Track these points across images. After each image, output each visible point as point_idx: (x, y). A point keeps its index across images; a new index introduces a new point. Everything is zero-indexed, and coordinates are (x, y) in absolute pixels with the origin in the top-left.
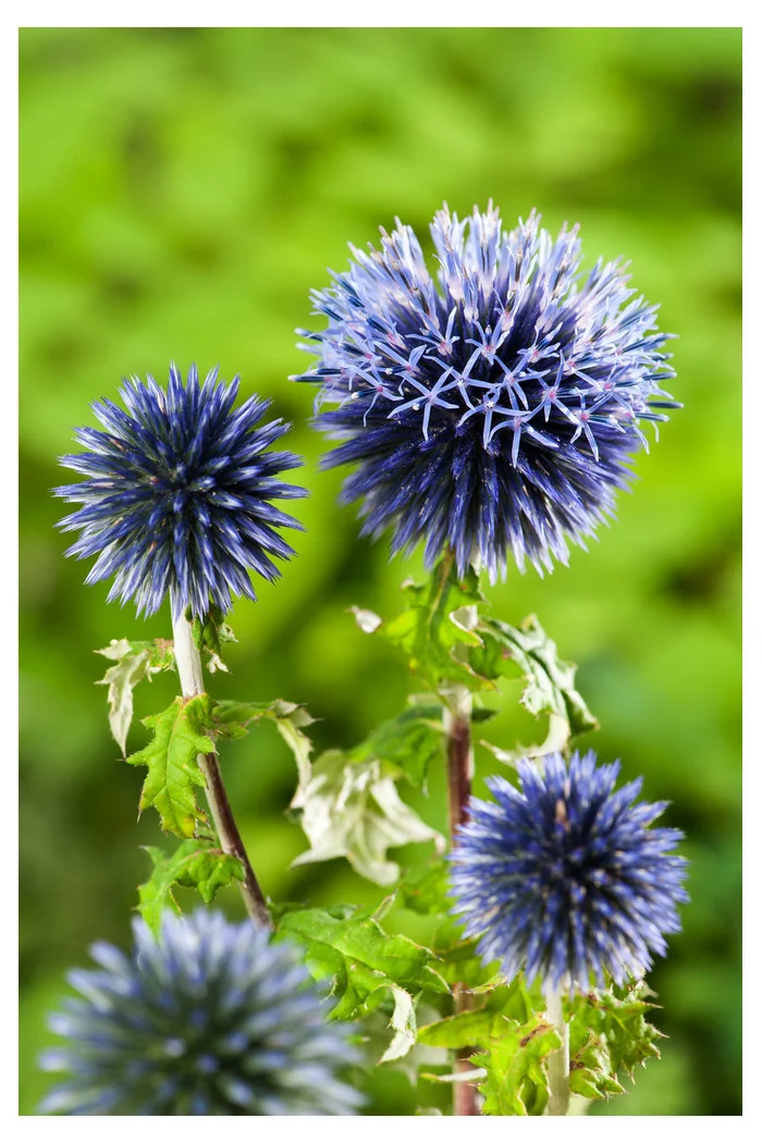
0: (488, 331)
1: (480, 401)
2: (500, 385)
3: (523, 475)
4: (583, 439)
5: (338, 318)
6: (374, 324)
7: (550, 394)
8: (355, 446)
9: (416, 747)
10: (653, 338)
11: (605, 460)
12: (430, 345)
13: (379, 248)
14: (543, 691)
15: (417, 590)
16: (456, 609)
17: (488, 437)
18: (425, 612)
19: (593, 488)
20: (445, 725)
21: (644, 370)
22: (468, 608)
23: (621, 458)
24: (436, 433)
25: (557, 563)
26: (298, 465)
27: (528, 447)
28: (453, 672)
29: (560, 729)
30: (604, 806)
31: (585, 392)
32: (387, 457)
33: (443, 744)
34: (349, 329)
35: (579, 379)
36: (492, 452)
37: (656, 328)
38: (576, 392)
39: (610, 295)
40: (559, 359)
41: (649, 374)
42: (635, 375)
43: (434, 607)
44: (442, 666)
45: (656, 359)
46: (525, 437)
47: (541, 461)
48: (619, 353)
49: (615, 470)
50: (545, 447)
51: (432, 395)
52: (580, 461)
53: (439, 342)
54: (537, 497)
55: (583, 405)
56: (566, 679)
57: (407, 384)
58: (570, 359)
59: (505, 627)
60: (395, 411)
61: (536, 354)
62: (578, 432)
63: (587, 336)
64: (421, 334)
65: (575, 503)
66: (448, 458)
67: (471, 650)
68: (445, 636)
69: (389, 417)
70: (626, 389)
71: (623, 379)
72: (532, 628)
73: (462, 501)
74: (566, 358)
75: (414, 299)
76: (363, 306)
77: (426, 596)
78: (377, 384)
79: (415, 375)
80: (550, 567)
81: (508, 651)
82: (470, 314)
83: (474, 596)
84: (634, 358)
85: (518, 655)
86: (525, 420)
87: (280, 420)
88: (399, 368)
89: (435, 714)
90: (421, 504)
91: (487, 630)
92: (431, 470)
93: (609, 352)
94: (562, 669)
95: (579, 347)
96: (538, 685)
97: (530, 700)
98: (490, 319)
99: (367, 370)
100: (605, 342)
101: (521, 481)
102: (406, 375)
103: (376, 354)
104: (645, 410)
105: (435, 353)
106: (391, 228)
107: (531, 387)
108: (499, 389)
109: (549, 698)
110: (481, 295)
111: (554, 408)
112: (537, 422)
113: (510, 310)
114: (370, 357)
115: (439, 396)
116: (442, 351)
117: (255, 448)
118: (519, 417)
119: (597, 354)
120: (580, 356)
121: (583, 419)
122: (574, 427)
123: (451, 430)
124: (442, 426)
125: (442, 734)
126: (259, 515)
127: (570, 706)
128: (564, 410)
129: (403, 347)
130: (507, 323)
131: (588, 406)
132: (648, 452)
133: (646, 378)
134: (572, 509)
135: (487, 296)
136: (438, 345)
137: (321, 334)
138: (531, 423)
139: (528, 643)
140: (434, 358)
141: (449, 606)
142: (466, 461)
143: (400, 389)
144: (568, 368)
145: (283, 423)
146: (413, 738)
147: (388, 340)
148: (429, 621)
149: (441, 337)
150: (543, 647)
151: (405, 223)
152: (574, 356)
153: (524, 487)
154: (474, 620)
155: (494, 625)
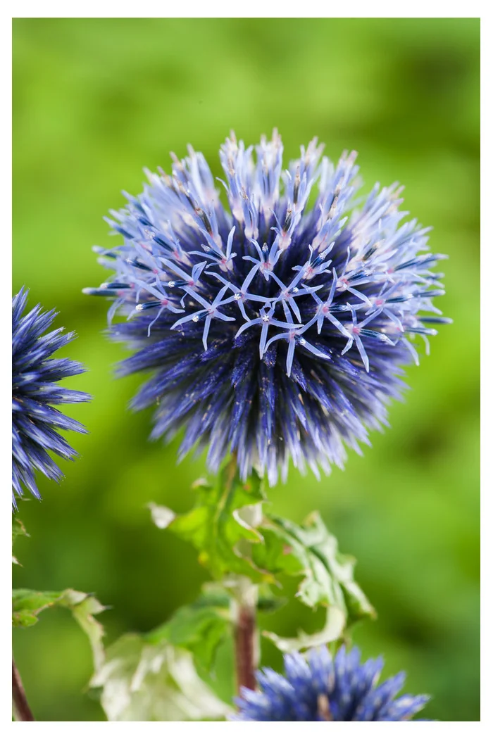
0: (265, 248)
1: (258, 314)
2: (275, 300)
3: (298, 384)
4: (354, 349)
5: (130, 236)
6: (161, 242)
7: (323, 309)
8: (145, 355)
9: (205, 633)
10: (423, 258)
11: (376, 371)
12: (210, 261)
13: (169, 173)
14: (320, 584)
15: (207, 489)
16: (239, 507)
17: (263, 348)
18: (213, 510)
19: (366, 397)
20: (231, 614)
21: (416, 288)
22: (251, 507)
23: (392, 368)
24: (217, 344)
25: (334, 467)
26: (81, 372)
27: (302, 358)
28: (237, 565)
29: (336, 620)
30: (366, 701)
31: (357, 307)
32: (173, 367)
33: (228, 632)
34: (138, 246)
35: (352, 295)
36: (270, 363)
37: (426, 249)
38: (347, 307)
39: (383, 217)
40: (331, 276)
41: (421, 291)
42: (407, 292)
43: (221, 505)
44: (226, 559)
45: (428, 278)
46: (299, 348)
47: (317, 371)
48: (389, 271)
49: (388, 380)
50: (318, 357)
51: (212, 309)
52: (353, 372)
53: (220, 258)
54: (312, 406)
55: (355, 319)
56: (345, 572)
57: (189, 298)
58: (343, 277)
59: (288, 524)
60: (179, 322)
61: (311, 271)
62: (349, 345)
63: (360, 255)
64: (203, 251)
65: (347, 411)
66: (228, 368)
67: (254, 546)
68: (230, 533)
69: (173, 328)
70: (396, 305)
71: (396, 295)
72: (314, 525)
73: (241, 408)
74: (339, 276)
75: (198, 218)
76: (151, 225)
77: (214, 494)
78: (162, 297)
79: (198, 290)
80: (328, 470)
81: (288, 546)
82: (251, 233)
83: (256, 496)
84: (404, 277)
85: (299, 550)
86: (300, 332)
87: (61, 329)
88: (181, 282)
89: (223, 604)
90: (204, 410)
91: (270, 527)
92: (213, 379)
93: (380, 271)
94: (340, 562)
95: (352, 266)
96: (315, 579)
97: (307, 593)
98: (267, 238)
99: (154, 284)
100: (375, 260)
101: (297, 389)
102: (188, 289)
103: (163, 270)
104: (416, 325)
105: (216, 269)
106: (183, 154)
107: (305, 302)
108: (274, 304)
109: (327, 590)
110: (261, 216)
111: (326, 321)
112: (310, 335)
113: (287, 229)
114: (157, 272)
115: (220, 309)
116: (223, 268)
117: (35, 355)
118: (294, 330)
119: (367, 272)
120: (353, 273)
121: (354, 332)
122: (345, 340)
123: (231, 342)
124: (223, 337)
125: (229, 623)
126: (41, 419)
127: (347, 597)
128: (337, 323)
129: (188, 263)
130: (283, 242)
131: (359, 321)
132: (418, 363)
133: (416, 295)
134: (345, 416)
135: (267, 217)
136: (219, 262)
137: (115, 251)
138: (305, 335)
139: (310, 538)
140: (214, 274)
141: (234, 505)
142: (245, 371)
143: (182, 302)
144: (341, 284)
145: (65, 332)
146: (202, 625)
147: (174, 257)
148: (216, 518)
149: (222, 254)
150: (324, 542)
151: (196, 150)
152: (346, 273)
153: (300, 396)
154: (258, 517)
155: (278, 522)
